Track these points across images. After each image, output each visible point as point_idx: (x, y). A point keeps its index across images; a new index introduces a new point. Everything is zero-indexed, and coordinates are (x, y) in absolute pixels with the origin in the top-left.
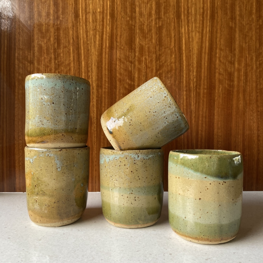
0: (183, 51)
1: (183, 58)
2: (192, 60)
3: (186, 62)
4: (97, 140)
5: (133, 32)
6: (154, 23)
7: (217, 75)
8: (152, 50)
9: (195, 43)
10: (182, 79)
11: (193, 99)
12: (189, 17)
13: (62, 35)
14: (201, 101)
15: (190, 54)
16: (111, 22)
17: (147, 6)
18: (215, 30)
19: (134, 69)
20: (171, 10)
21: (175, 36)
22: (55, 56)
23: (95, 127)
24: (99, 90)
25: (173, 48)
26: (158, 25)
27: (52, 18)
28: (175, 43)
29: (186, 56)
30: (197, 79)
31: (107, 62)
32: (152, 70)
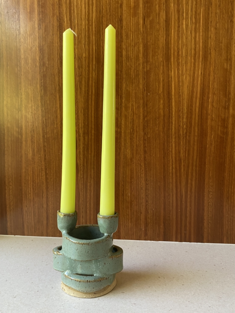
0: (172, 97)
1: (172, 104)
2: (181, 106)
3: (175, 107)
4: (83, 187)
5: (119, 77)
6: (141, 68)
7: (209, 121)
8: (140, 96)
9: (186, 87)
10: (170, 125)
11: (182, 147)
12: (179, 59)
13: (48, 81)
14: (191, 149)
15: (180, 99)
16: (96, 68)
17: (134, 49)
18: (208, 72)
19: (120, 115)
20: (160, 53)
21: (163, 80)
22: (42, 103)
23: (82, 174)
24: (86, 137)
25: (162, 93)
26: (145, 70)
27: (38, 64)
28: (163, 88)
29: (175, 101)
30: (187, 126)
31: (93, 109)
32: (139, 116)
